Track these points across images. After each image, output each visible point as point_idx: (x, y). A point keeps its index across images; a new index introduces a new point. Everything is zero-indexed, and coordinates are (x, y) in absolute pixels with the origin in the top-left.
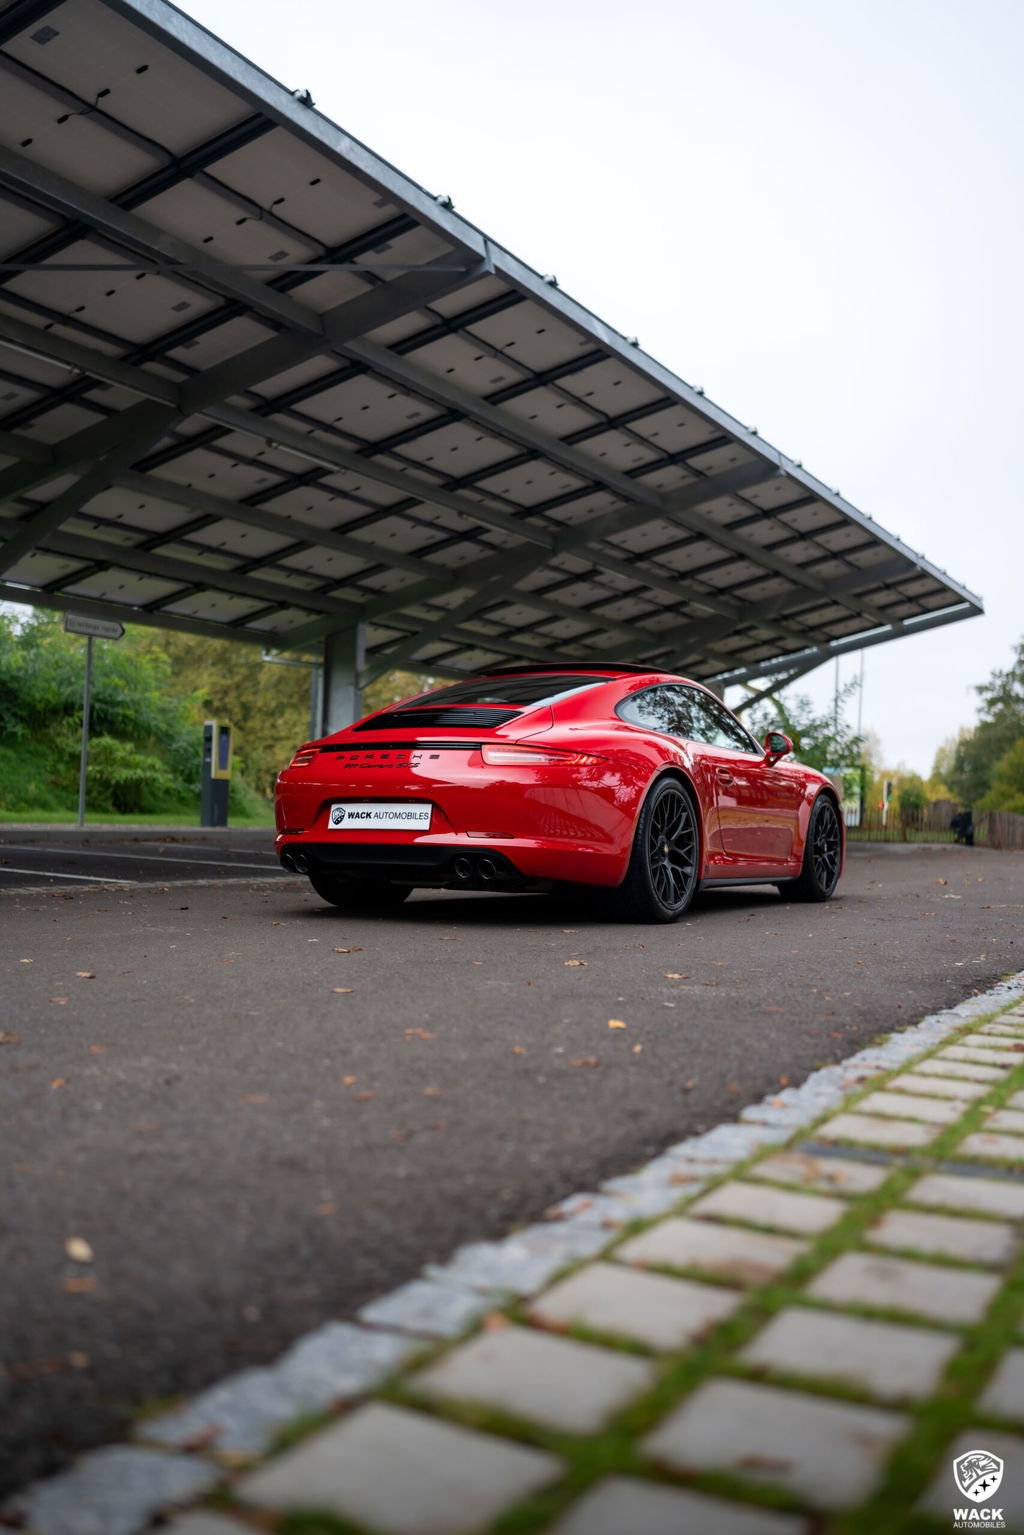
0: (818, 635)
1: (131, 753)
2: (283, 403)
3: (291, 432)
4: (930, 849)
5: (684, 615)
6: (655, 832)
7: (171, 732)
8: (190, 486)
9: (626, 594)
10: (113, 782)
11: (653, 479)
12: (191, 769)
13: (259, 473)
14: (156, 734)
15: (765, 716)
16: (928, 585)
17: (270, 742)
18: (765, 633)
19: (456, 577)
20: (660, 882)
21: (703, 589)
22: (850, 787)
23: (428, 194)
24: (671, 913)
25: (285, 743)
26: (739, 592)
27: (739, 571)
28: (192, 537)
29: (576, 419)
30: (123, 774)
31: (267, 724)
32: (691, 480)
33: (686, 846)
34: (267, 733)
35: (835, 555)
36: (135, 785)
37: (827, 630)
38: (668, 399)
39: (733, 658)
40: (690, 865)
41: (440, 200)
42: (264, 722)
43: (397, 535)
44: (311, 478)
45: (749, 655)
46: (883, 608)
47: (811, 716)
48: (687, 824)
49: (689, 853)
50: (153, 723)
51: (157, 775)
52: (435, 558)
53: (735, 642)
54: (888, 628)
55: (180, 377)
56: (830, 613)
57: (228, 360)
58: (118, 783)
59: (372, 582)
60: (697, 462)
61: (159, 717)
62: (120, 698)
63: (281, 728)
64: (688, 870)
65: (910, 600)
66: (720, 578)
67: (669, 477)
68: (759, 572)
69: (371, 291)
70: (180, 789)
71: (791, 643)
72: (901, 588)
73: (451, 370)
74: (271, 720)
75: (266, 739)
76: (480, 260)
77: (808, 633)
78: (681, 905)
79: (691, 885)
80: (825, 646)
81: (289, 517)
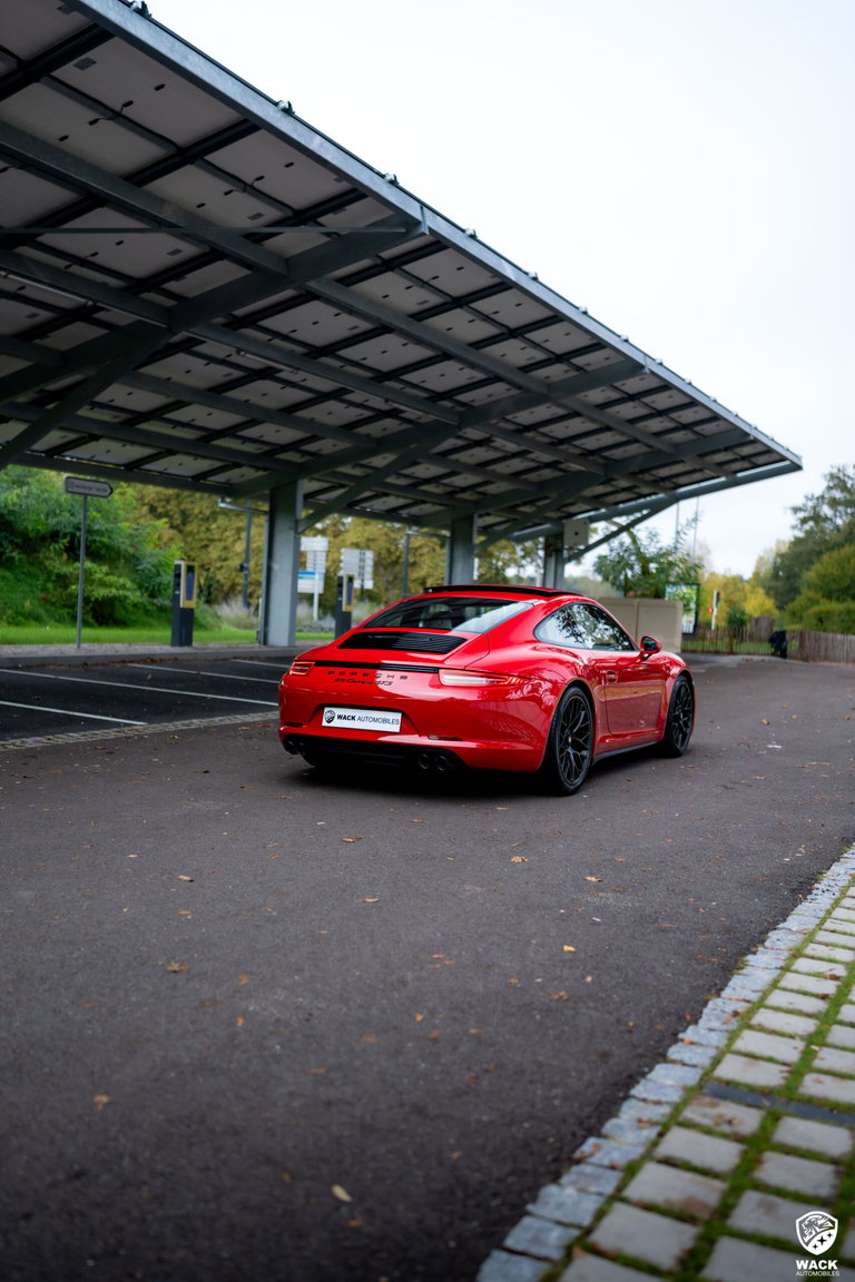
0: (668, 484)
1: (107, 574)
2: (252, 320)
3: (256, 341)
4: (751, 660)
5: (560, 470)
6: (563, 729)
7: (137, 554)
8: (169, 379)
9: (515, 455)
10: (93, 599)
11: (542, 373)
12: (154, 586)
13: (225, 370)
14: (124, 557)
15: (622, 544)
16: (758, 448)
17: (205, 542)
18: (623, 483)
19: (380, 445)
20: (566, 764)
21: (577, 451)
22: (688, 605)
23: (378, 174)
24: (572, 787)
25: (217, 543)
26: (606, 454)
27: (607, 439)
28: (170, 416)
29: (484, 330)
30: (101, 593)
31: (203, 528)
32: (573, 373)
33: (584, 737)
34: (202, 535)
35: (685, 427)
36: (110, 602)
37: (675, 480)
38: (555, 316)
39: (597, 501)
40: (586, 749)
41: (388, 178)
42: (200, 526)
43: (335, 413)
44: (267, 374)
45: (611, 499)
46: (720, 464)
47: (659, 545)
48: (585, 719)
49: (586, 741)
50: (123, 547)
51: (127, 593)
52: (363, 430)
53: (600, 489)
54: (723, 479)
55: (171, 303)
56: (678, 468)
57: (209, 292)
58: (96, 600)
59: (312, 447)
60: (579, 361)
61: (127, 542)
62: (96, 527)
63: (214, 531)
64: (585, 753)
65: (743, 458)
66: (591, 443)
67: (556, 372)
68: (622, 439)
69: (329, 242)
70: (146, 603)
71: (645, 490)
72: (737, 450)
73: (386, 296)
74: (206, 525)
75: (202, 540)
76: (417, 223)
77: (658, 484)
78: (578, 781)
79: (586, 764)
80: (673, 492)
81: (247, 401)
